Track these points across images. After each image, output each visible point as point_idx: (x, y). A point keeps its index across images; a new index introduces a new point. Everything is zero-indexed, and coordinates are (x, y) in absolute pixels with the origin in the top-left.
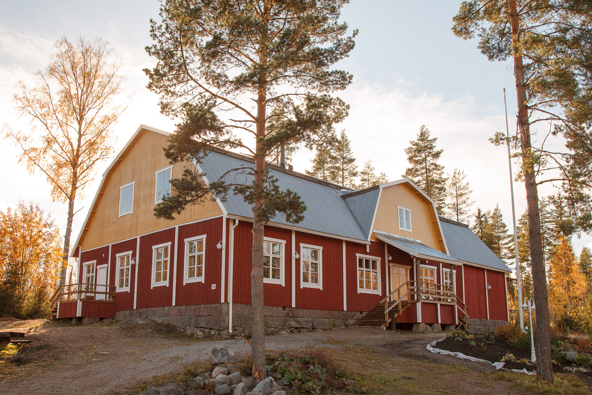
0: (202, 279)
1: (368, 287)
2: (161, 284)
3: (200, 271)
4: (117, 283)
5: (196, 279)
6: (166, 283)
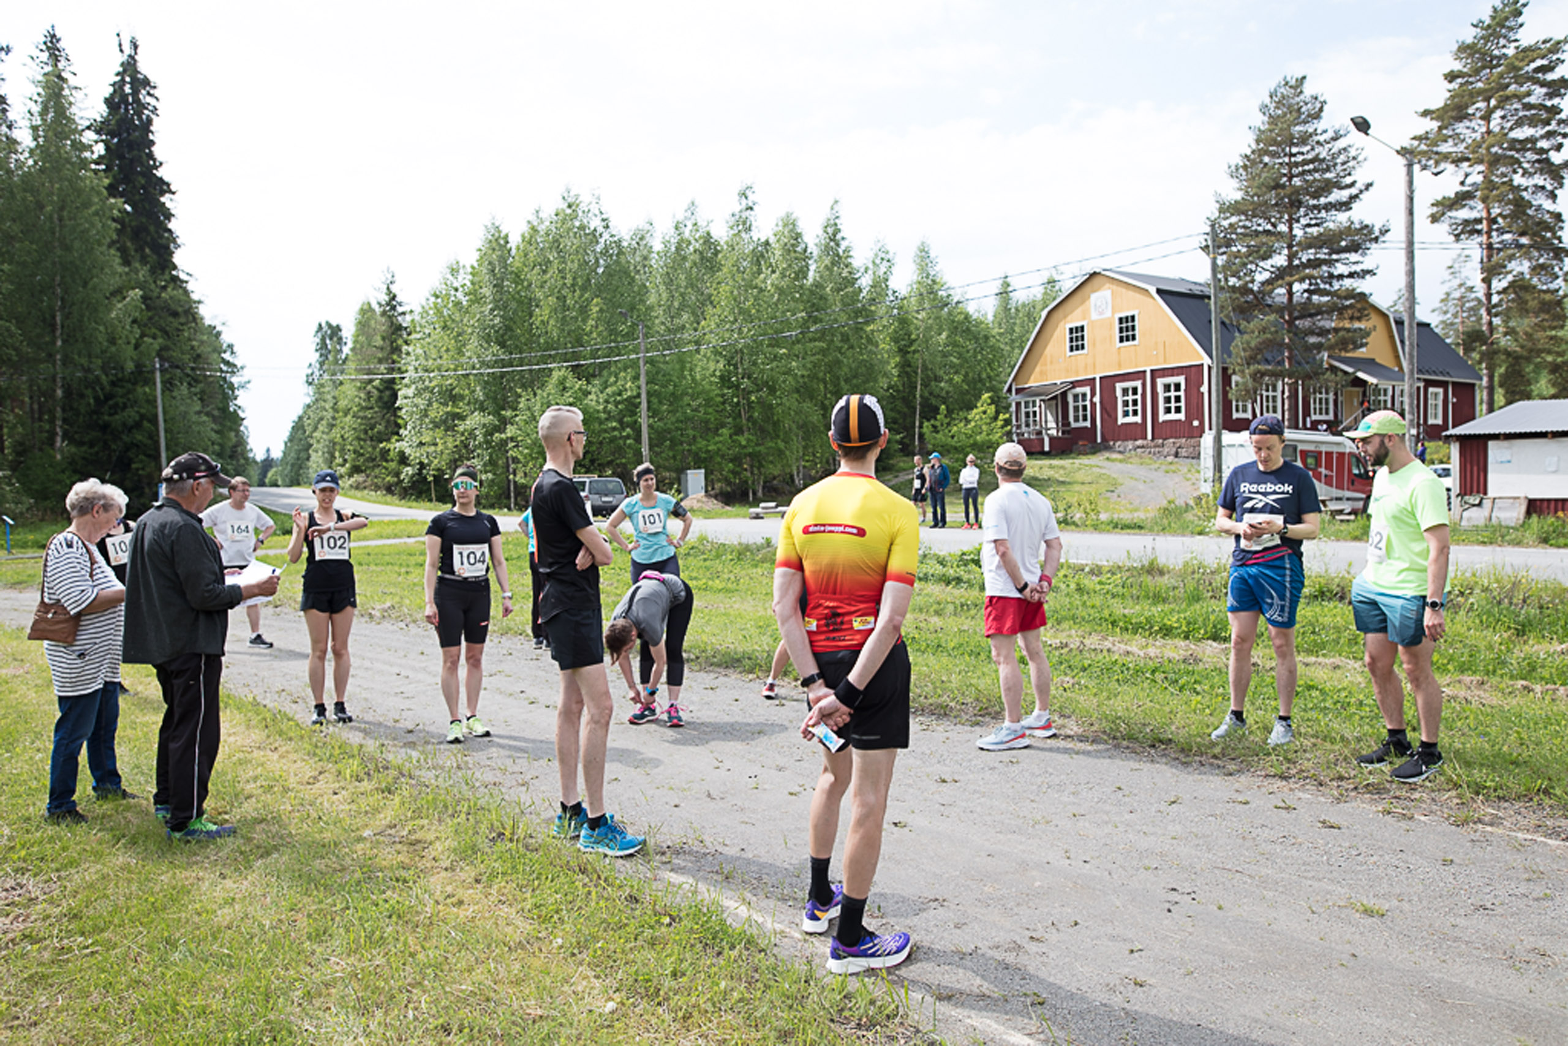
0: (1181, 416)
1: (1321, 413)
2: (1131, 419)
3: (1178, 410)
4: (1071, 419)
5: (1173, 416)
6: (1138, 419)
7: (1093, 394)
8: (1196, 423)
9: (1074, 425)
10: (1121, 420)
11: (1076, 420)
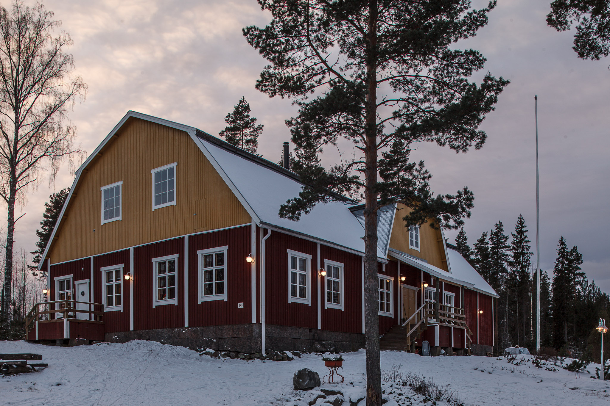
1: (382, 309)
2: (167, 302)
3: (220, 290)
4: (104, 301)
5: (214, 297)
6: (175, 302)
7: (126, 270)
8: (241, 305)
9: (107, 309)
10: (156, 302)
11: (110, 303)
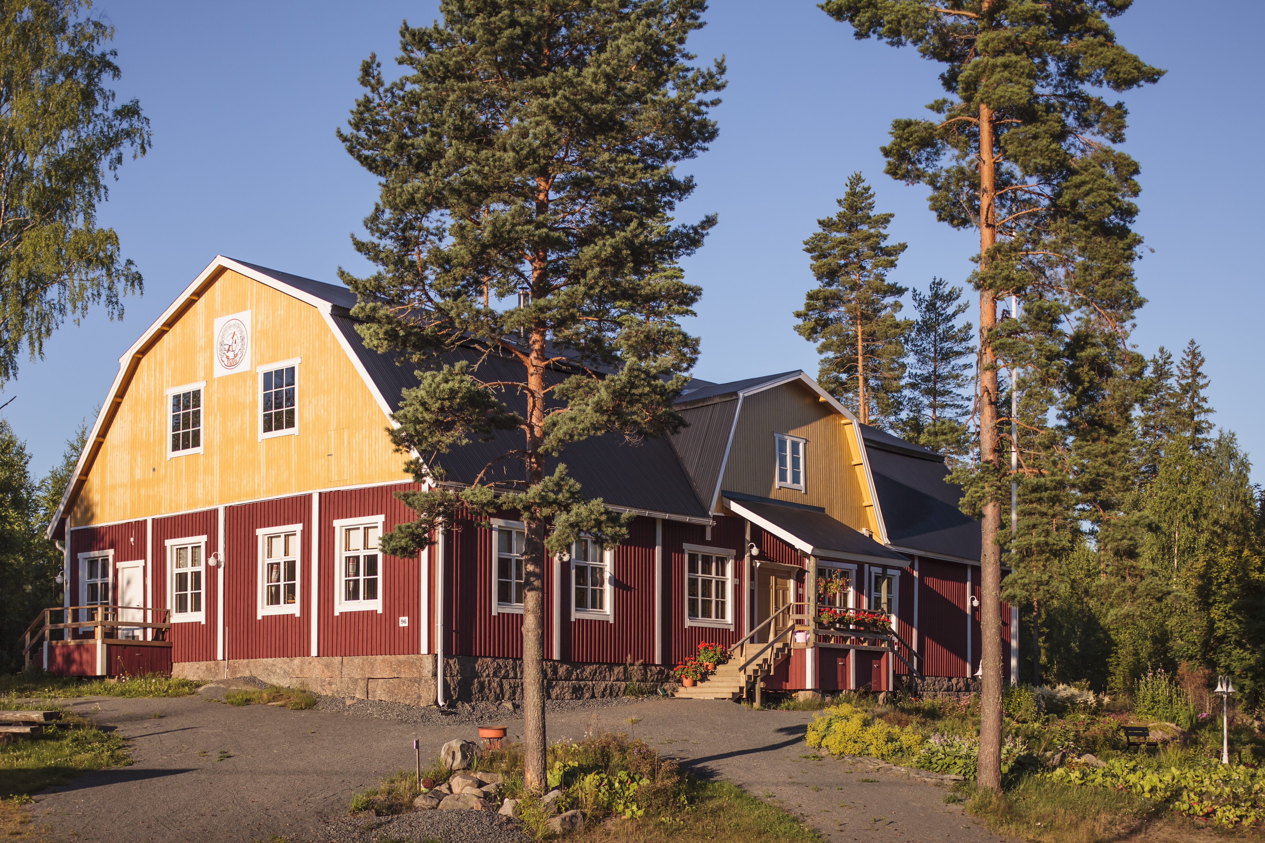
1: (706, 614)
2: (282, 609)
3: (371, 594)
4: (171, 603)
5: (362, 605)
6: (294, 609)
7: (211, 548)
8: (404, 622)
9: (176, 618)
10: (264, 610)
11: (181, 608)
